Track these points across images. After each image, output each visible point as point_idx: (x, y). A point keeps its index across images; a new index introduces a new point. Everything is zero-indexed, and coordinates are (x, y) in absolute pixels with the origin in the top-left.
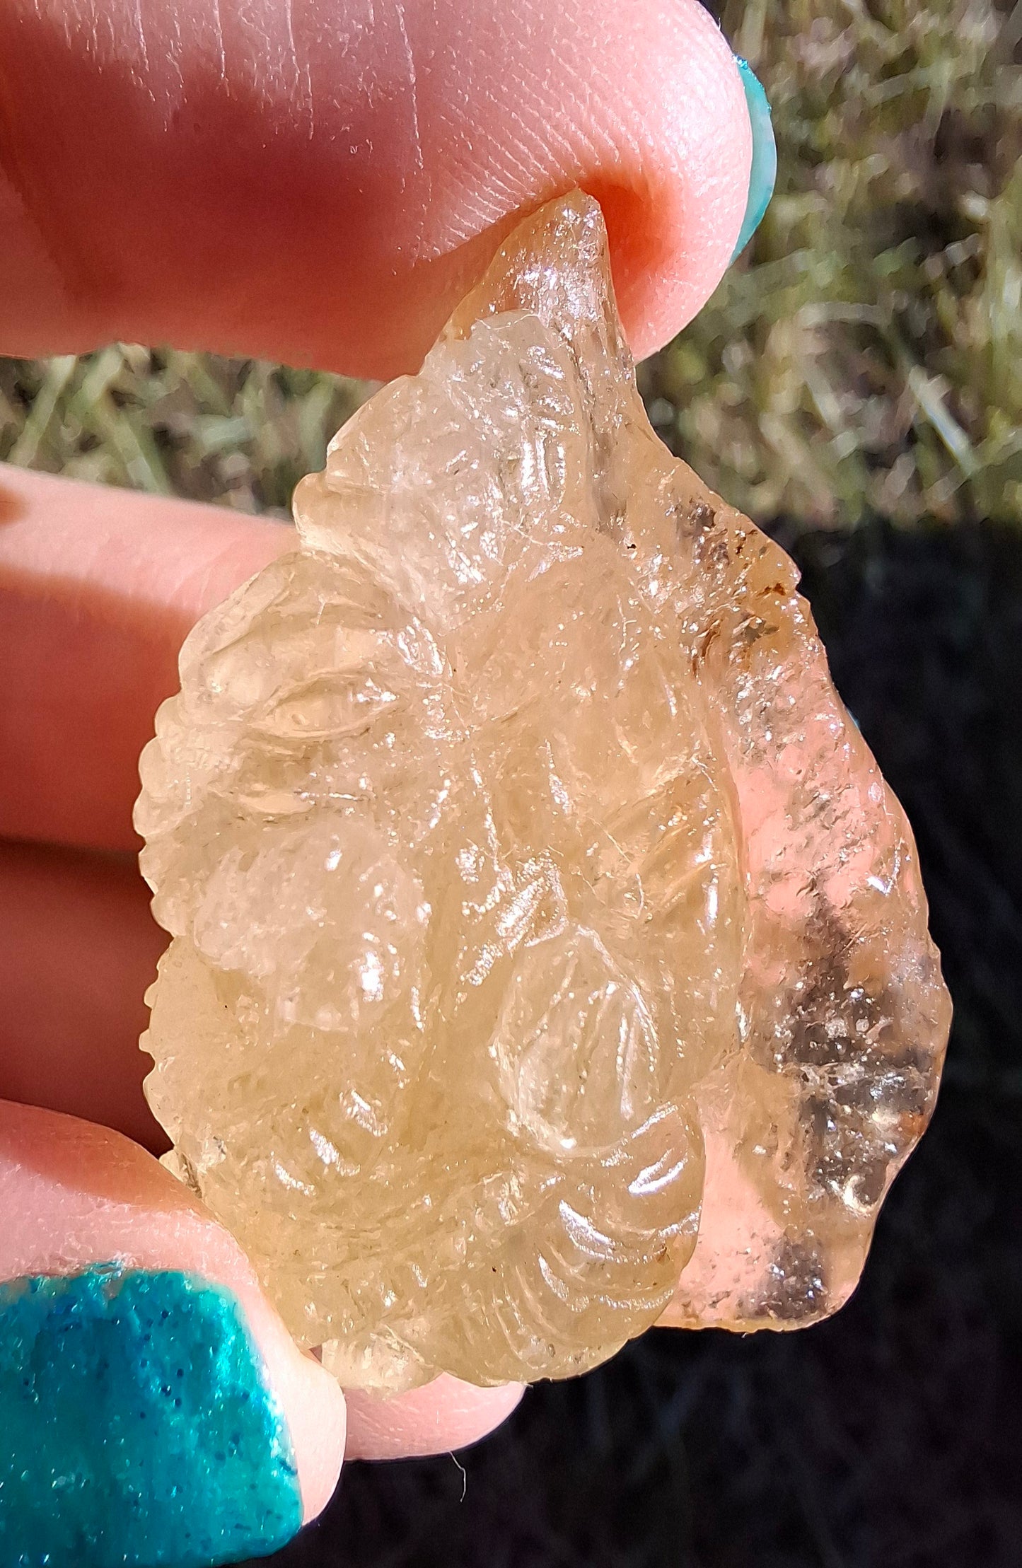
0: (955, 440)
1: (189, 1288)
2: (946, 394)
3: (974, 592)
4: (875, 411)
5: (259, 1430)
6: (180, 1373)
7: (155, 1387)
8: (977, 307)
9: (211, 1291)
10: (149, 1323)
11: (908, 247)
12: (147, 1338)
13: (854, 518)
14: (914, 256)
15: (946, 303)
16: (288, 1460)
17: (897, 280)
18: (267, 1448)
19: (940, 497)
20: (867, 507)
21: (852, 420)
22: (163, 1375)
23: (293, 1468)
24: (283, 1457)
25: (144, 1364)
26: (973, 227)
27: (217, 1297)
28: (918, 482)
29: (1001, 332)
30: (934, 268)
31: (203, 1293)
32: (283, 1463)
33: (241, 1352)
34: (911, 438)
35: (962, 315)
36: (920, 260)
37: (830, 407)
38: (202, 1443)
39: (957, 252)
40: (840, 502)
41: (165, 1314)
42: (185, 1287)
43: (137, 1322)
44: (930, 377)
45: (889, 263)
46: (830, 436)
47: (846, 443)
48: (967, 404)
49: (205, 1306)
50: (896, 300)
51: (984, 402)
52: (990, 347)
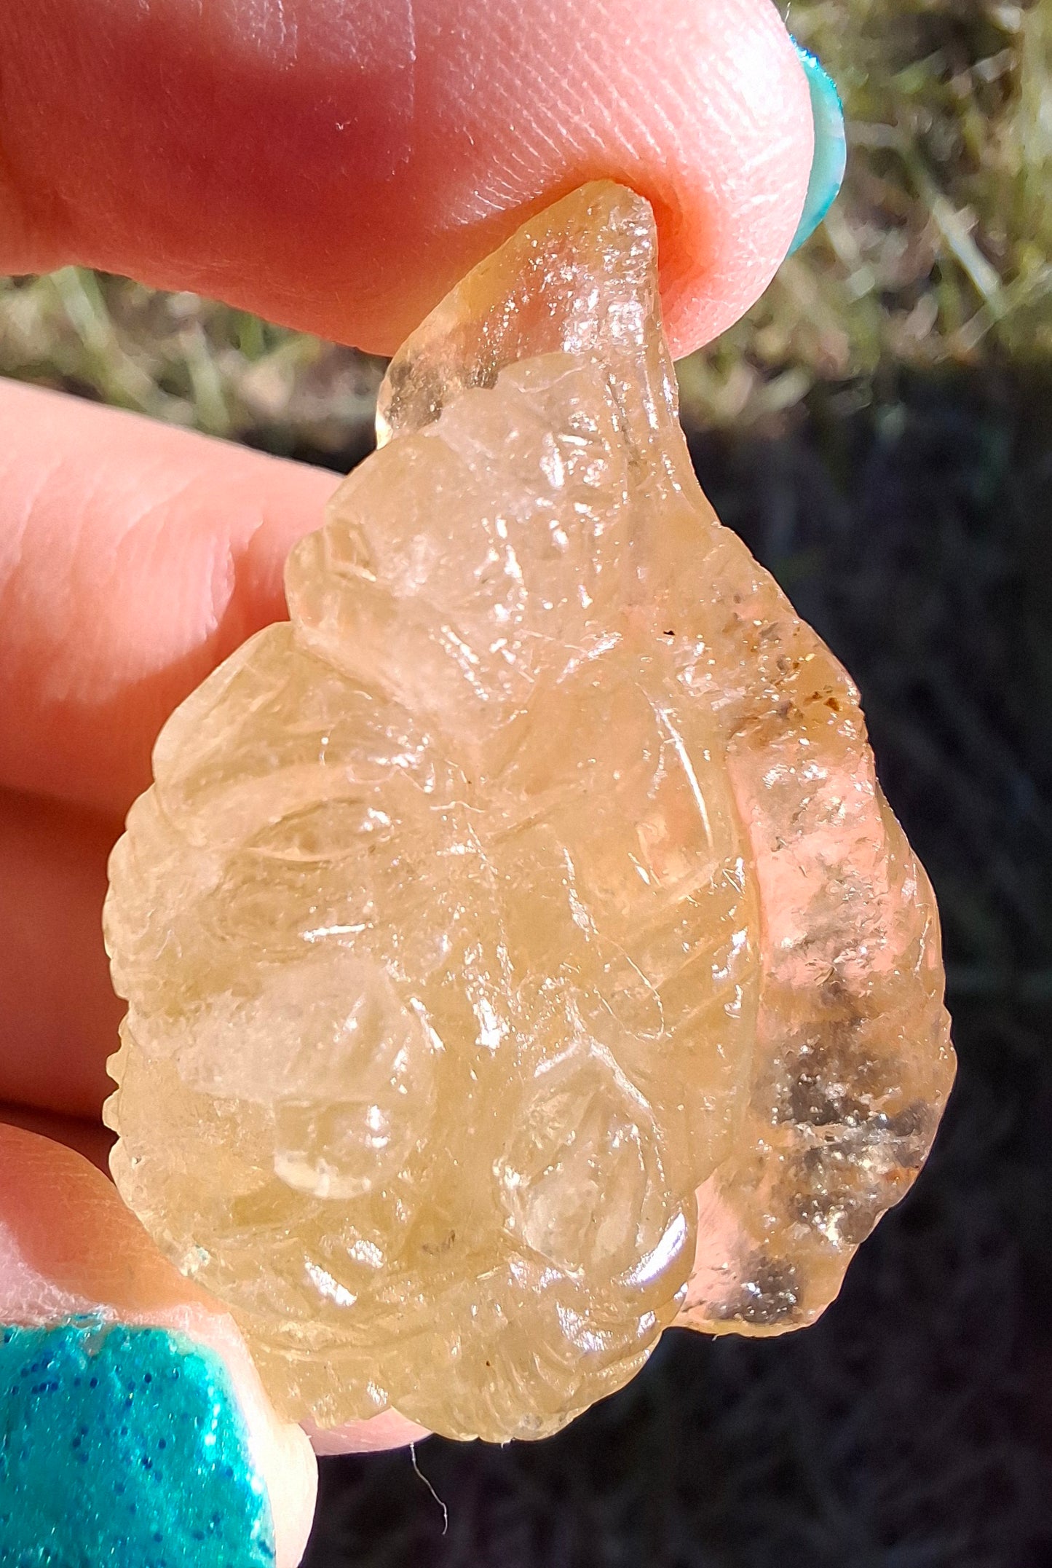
0: (984, 277)
1: (173, 1349)
2: (974, 227)
3: (998, 445)
4: (894, 244)
5: (241, 1510)
6: (162, 1445)
7: (136, 1456)
8: (1007, 132)
9: (196, 1354)
10: (131, 1387)
11: (934, 62)
12: (129, 1403)
13: (871, 363)
14: (939, 72)
15: (974, 122)
16: (268, 1543)
17: (919, 99)
18: (249, 1528)
19: (965, 342)
20: (885, 354)
21: (869, 255)
22: (144, 1445)
23: (272, 1550)
24: (262, 1538)
25: (124, 1432)
26: (1006, 40)
27: (201, 1361)
28: (939, 326)
29: (1035, 156)
30: (961, 85)
31: (190, 1355)
32: (263, 1545)
33: (225, 1422)
34: (934, 276)
35: (990, 137)
36: (947, 76)
37: (845, 240)
38: (181, 1520)
39: (988, 69)
40: (853, 348)
41: (148, 1379)
42: (169, 1347)
43: (119, 1385)
44: (958, 207)
45: (911, 80)
46: (843, 273)
47: (862, 282)
48: (996, 236)
49: (190, 1370)
50: (918, 119)
51: (1014, 235)
52: (1022, 175)
